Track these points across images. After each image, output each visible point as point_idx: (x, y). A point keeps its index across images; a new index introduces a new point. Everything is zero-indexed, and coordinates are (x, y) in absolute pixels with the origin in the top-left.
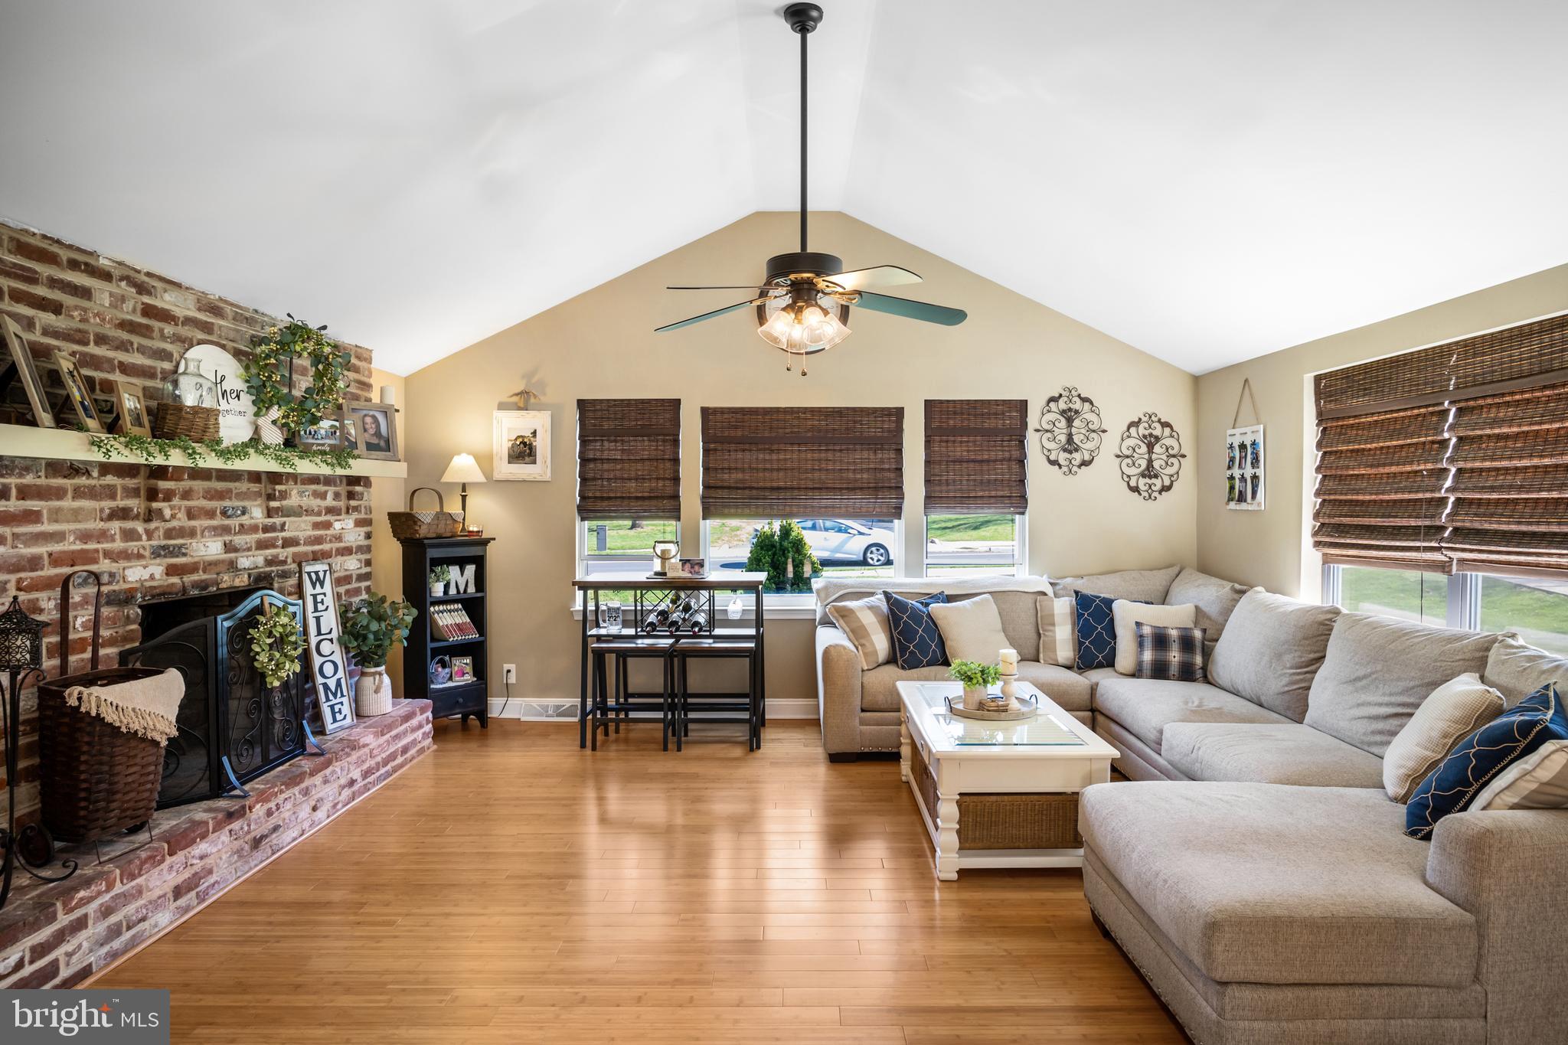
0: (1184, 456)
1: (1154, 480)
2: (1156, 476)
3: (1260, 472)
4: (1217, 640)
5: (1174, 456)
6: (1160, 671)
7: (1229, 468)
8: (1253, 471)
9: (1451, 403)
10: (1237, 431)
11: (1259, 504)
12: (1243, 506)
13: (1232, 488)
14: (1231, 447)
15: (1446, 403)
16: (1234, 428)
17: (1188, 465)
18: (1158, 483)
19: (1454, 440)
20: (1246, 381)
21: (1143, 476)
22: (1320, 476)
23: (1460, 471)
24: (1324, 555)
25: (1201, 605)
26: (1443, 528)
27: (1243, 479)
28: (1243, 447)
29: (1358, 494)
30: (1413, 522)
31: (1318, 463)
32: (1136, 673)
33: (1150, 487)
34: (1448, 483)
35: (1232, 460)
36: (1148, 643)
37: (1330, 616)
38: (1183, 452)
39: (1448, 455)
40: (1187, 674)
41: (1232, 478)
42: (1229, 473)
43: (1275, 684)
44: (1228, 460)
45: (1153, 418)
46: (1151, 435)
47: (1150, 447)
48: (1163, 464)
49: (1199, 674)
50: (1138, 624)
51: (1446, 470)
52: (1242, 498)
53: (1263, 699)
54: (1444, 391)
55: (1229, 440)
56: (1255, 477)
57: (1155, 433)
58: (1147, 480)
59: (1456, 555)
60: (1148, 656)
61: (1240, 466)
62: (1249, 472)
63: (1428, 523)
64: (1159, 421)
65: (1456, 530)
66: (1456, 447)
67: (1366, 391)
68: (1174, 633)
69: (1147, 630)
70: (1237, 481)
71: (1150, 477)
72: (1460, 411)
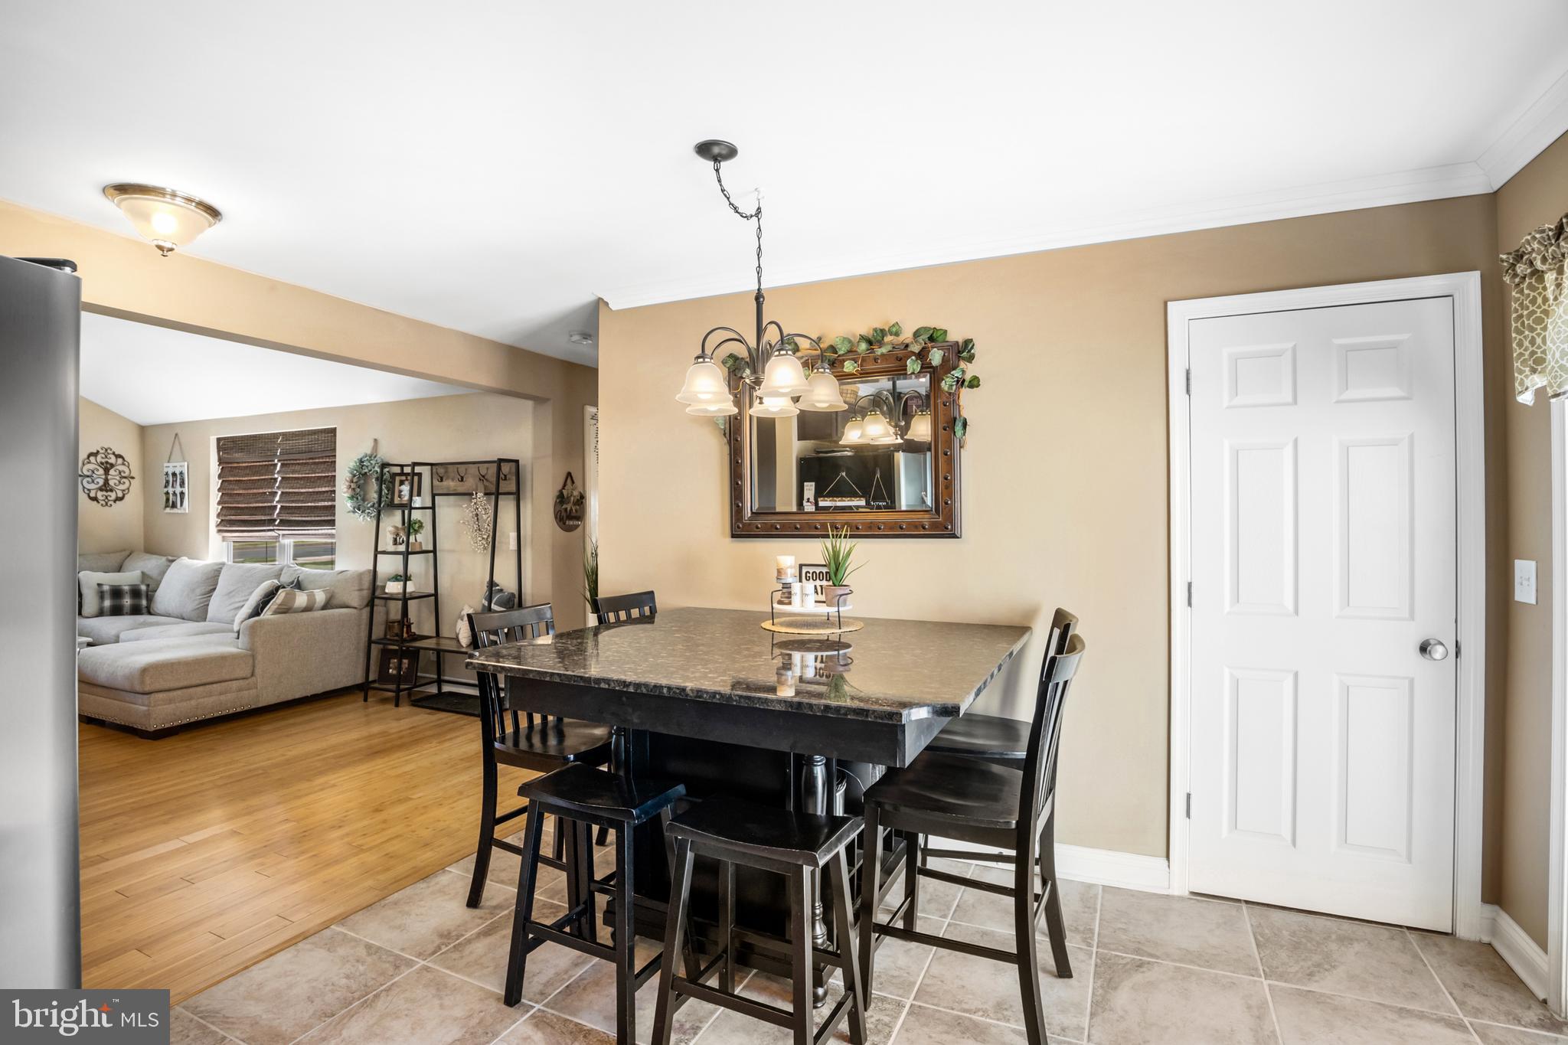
0: (133, 478)
1: (109, 493)
2: (111, 491)
3: (186, 490)
4: (156, 591)
5: (125, 477)
6: (116, 611)
7: (166, 487)
8: (181, 489)
9: (279, 461)
10: (171, 465)
11: (185, 509)
12: (175, 511)
13: (168, 500)
14: (167, 474)
15: (276, 461)
16: (169, 462)
17: (136, 485)
18: (113, 496)
19: (280, 479)
20: (176, 435)
21: (101, 489)
22: (220, 494)
23: (282, 493)
24: (223, 537)
25: (145, 571)
26: (275, 520)
27: (174, 494)
28: (174, 474)
29: (239, 504)
30: (263, 518)
31: (219, 486)
32: (101, 613)
33: (107, 498)
34: (277, 499)
35: (167, 482)
36: (107, 596)
37: (220, 566)
38: (132, 475)
39: (277, 485)
40: (136, 610)
41: (167, 493)
42: (166, 490)
43: (190, 606)
44: (164, 482)
45: (109, 451)
46: (107, 462)
47: (107, 471)
48: (117, 482)
49: (145, 610)
50: (99, 585)
51: (276, 493)
52: (174, 506)
53: (184, 615)
54: (275, 455)
55: (166, 470)
56: (182, 494)
57: (109, 461)
58: (104, 493)
59: (281, 532)
60: (107, 603)
61: (173, 486)
62: (178, 490)
63: (269, 518)
64: (114, 453)
65: (281, 520)
66: (281, 482)
67: (241, 450)
68: (126, 588)
69: (106, 588)
70: (171, 495)
71: (107, 491)
72: (282, 465)
